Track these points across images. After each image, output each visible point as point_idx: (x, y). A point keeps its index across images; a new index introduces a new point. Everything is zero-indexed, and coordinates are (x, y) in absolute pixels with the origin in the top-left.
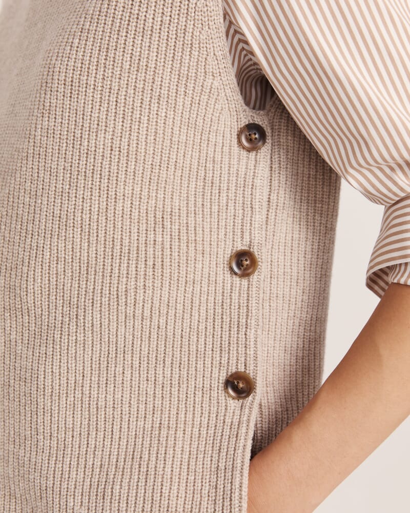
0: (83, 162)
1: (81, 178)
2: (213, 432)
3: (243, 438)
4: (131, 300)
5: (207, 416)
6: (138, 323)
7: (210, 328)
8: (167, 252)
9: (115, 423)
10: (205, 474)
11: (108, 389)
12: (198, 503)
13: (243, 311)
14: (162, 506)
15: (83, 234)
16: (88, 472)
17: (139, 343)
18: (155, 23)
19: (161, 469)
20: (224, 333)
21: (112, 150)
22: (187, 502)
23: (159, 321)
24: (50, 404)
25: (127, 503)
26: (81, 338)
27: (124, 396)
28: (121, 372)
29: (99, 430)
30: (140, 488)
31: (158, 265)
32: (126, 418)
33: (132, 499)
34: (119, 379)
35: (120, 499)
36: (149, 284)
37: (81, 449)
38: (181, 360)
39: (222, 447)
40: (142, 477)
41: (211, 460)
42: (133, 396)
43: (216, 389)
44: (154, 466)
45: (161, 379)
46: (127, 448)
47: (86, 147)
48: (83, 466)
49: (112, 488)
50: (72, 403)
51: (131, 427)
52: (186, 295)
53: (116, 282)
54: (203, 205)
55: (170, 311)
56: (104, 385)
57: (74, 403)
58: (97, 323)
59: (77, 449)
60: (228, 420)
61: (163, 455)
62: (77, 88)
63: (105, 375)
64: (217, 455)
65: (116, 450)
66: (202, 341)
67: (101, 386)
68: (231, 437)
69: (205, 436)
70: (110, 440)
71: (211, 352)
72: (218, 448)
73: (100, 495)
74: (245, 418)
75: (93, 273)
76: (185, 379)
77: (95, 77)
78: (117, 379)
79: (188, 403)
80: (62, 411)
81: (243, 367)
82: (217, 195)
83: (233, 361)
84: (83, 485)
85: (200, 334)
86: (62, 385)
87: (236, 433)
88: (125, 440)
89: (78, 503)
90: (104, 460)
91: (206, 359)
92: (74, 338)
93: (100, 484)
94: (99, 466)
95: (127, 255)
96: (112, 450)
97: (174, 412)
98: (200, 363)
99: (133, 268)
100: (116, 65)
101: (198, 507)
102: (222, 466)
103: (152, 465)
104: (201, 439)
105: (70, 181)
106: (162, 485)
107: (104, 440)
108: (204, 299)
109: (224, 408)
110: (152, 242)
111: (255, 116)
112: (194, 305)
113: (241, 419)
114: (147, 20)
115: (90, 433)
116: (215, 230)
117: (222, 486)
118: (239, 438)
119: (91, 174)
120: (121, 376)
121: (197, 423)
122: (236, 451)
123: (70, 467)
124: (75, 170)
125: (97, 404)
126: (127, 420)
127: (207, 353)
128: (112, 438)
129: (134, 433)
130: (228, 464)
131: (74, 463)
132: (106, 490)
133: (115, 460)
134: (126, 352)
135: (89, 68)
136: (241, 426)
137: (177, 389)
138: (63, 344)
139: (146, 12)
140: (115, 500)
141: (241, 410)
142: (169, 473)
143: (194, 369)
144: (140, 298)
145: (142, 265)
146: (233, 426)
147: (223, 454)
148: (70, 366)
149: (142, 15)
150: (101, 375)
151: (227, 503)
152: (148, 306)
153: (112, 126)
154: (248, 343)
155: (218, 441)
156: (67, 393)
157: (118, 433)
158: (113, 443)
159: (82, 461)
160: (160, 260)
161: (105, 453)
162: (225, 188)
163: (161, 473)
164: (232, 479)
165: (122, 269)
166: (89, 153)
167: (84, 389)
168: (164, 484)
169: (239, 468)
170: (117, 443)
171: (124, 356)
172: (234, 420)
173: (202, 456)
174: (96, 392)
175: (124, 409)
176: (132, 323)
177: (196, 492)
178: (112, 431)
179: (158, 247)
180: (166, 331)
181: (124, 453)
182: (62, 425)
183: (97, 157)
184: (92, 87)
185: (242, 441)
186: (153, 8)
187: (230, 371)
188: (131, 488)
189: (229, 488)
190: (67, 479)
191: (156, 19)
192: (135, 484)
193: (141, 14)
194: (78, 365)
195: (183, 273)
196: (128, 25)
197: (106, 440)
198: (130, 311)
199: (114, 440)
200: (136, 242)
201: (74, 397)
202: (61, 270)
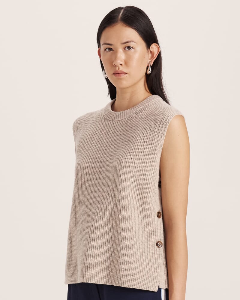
2: (154, 255)
7: (153, 230)
13: (160, 226)
20: (156, 231)
43: (154, 245)
74: (161, 252)
81: (160, 240)
83: (158, 238)
87: (159, 256)
97: (145, 249)
98: (150, 238)
104: (151, 256)
109: (156, 250)
121: (150, 252)
136: (160, 254)
137: (145, 243)
141: (160, 250)
149: (145, 151)
154: (161, 234)
187: (157, 241)
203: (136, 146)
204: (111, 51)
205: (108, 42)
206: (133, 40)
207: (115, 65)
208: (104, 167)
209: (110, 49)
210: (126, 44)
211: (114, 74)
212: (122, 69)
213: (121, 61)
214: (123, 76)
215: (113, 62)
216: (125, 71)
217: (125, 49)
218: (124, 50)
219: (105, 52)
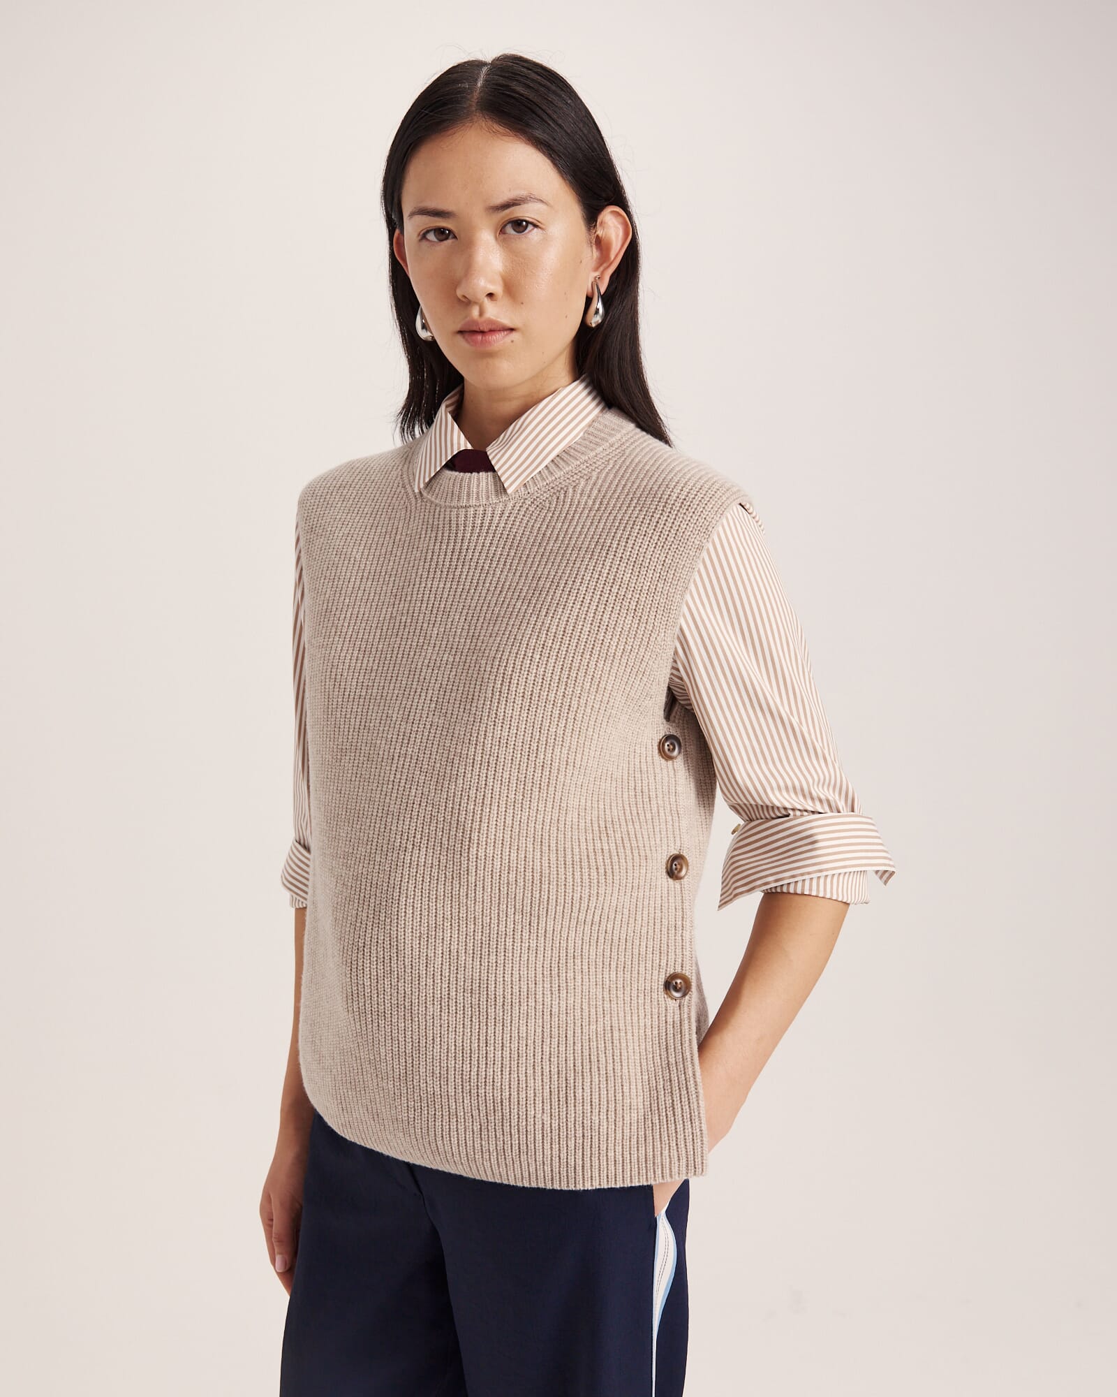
0: (538, 775)
1: (536, 790)
2: (657, 1032)
3: (687, 1033)
4: (584, 906)
5: (650, 1017)
6: (587, 928)
7: (651, 932)
8: (615, 859)
9: (568, 1029)
10: (657, 1071)
11: (561, 995)
12: (655, 1098)
13: (679, 913)
14: (625, 1105)
15: (536, 844)
16: (546, 1080)
17: (588, 947)
18: (618, 650)
19: (619, 1071)
20: (663, 936)
21: (567, 764)
22: (645, 1100)
23: (606, 926)
24: (501, 1014)
25: (591, 1105)
26: (533, 945)
27: (576, 1001)
28: (572, 978)
29: (553, 1036)
30: (602, 1089)
31: (609, 872)
32: (578, 1023)
33: (596, 1101)
34: (571, 985)
35: (583, 1102)
36: (602, 891)
37: (536, 1057)
38: (625, 963)
39: (669, 1045)
40: (603, 1080)
41: (661, 1058)
42: (584, 1000)
43: (656, 991)
44: (612, 1069)
45: (608, 982)
46: (582, 1052)
47: (542, 760)
48: (540, 1074)
49: (575, 1092)
50: (526, 1011)
51: (584, 1031)
52: (632, 900)
53: (571, 890)
54: (638, 813)
55: (617, 916)
56: (557, 992)
57: (527, 1012)
58: (550, 930)
59: (532, 1057)
60: (670, 1020)
61: (619, 1057)
62: (536, 702)
63: (557, 982)
64: (665, 1053)
65: (572, 1055)
66: (643, 944)
67: (554, 992)
68: (676, 1034)
69: (651, 1036)
70: (564, 1046)
71: (651, 955)
72: (665, 1047)
73: (563, 1100)
74: (686, 1016)
75: (547, 882)
76: (629, 982)
77: (556, 694)
78: (569, 984)
79: (632, 1005)
80: (515, 1020)
81: (680, 968)
82: (648, 803)
83: (671, 963)
84: (543, 1092)
85: (642, 938)
86: (514, 994)
87: (679, 1030)
88: (580, 1045)
89: (539, 1111)
90: (560, 1066)
91: (648, 962)
92: (527, 945)
93: (560, 1089)
94: (556, 1073)
95: (578, 863)
96: (568, 1055)
97: (621, 1014)
98: (642, 966)
99: (586, 877)
100: (577, 684)
101: (656, 1101)
102: (672, 1060)
103: (610, 1067)
104: (647, 1040)
105: (524, 793)
106: (622, 1085)
107: (558, 1047)
108: (646, 903)
109: (664, 1009)
110: (600, 851)
111: (671, 728)
112: (638, 909)
113: (682, 1017)
114: (611, 647)
115: (545, 1040)
116: (652, 836)
117: (676, 1078)
118: (683, 1034)
119: (546, 787)
120: (573, 981)
121: (642, 1024)
122: (684, 1046)
123: (526, 1076)
124: (529, 782)
125: (551, 1011)
126: (580, 1025)
127: (648, 956)
128: (566, 1043)
129: (588, 1037)
130: (677, 1058)
131: (530, 1071)
132: (568, 1095)
133: (572, 1065)
134: (576, 957)
135: (550, 684)
136: (683, 1023)
137: (622, 992)
138: (515, 952)
139: (611, 639)
140: (579, 1103)
141: (680, 1009)
142: (627, 1074)
143: (636, 972)
144: (592, 905)
145: (594, 873)
146: (675, 1025)
147: (671, 1050)
148: (522, 973)
150: (553, 982)
151: (684, 1092)
152: (598, 912)
153: (569, 741)
154: (684, 944)
155: (664, 1040)
156: (520, 1001)
157: (572, 1039)
158: (568, 1048)
159: (538, 1069)
160: (610, 867)
161: (560, 1059)
162: (654, 796)
163: (619, 1074)
164: (684, 1069)
165: (576, 877)
166: (545, 766)
167: (537, 997)
168: (624, 1084)
169: (689, 1060)
170: (572, 1048)
171: (574, 962)
172: (676, 1019)
173: (651, 1056)
174: (550, 999)
175: (576, 1014)
176: (582, 929)
177: (652, 1089)
178: (566, 1036)
179: (607, 855)
180: (612, 936)
181: (580, 1058)
182: (515, 1034)
183: (552, 771)
184: (552, 702)
185: (687, 1036)
186: (618, 637)
187: (668, 972)
188: (594, 1090)
189: (684, 1078)
190: (524, 1088)
191: (619, 647)
192: (597, 1086)
193: (605, 640)
194: (530, 972)
195: (630, 879)
196: (593, 648)
197: (561, 1045)
198: (582, 917)
199: (568, 1045)
200: (585, 850)
201: (528, 1005)
202: (512, 879)
203: (572, 621)
204: (447, 238)
205: (432, 204)
206: (536, 193)
207: (464, 297)
208: (423, 694)
209: (442, 234)
210: (507, 211)
211: (461, 332)
212: (495, 312)
213: (492, 282)
214: (499, 341)
215: (455, 284)
216: (506, 321)
217: (502, 231)
218: (502, 236)
219: (424, 243)
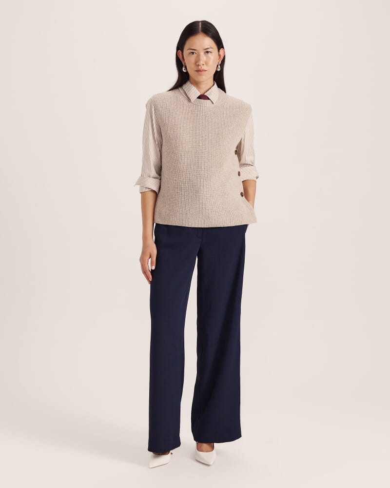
206: (211, 47)
207: (198, 64)
209: (193, 53)
210: (206, 50)
211: (196, 71)
212: (203, 67)
213: (203, 62)
214: (204, 72)
215: (196, 62)
216: (206, 69)
217: (205, 53)
219: (190, 55)
